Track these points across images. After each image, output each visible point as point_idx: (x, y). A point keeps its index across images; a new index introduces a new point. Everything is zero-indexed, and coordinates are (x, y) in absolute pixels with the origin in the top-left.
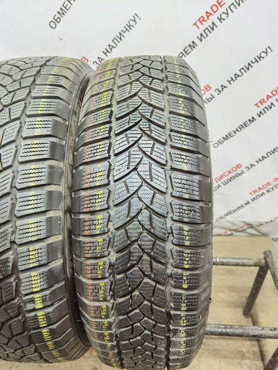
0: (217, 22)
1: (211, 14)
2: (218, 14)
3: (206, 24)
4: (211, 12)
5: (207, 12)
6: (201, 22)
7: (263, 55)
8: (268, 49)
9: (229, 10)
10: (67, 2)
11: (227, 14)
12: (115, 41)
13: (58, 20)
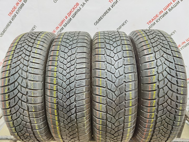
0: (156, 22)
1: (153, 20)
2: (156, 20)
3: (152, 23)
4: (154, 19)
5: (152, 19)
6: (150, 22)
7: (173, 33)
8: (175, 31)
9: (160, 18)
10: (102, 16)
11: (159, 19)
12: (118, 29)
13: (98, 22)
